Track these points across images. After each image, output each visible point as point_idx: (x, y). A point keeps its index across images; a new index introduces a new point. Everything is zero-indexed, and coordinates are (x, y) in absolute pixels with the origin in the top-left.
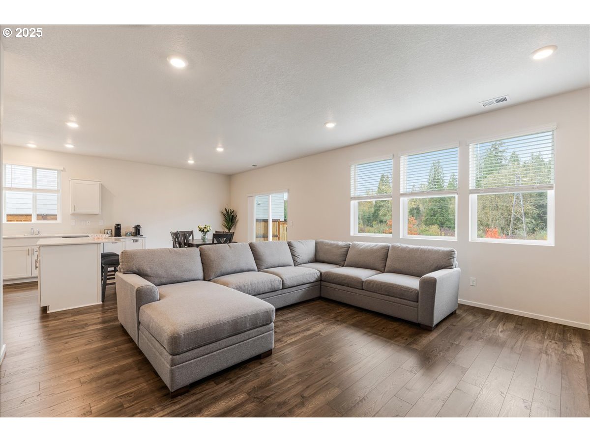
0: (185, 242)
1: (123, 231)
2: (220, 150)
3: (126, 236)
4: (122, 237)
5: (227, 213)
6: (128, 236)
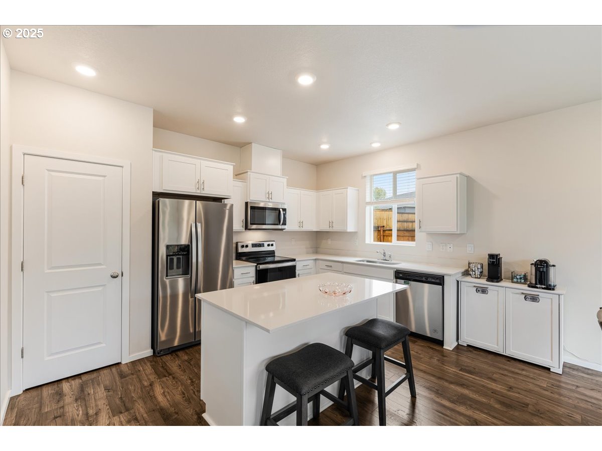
3: (512, 282)
6: (517, 282)
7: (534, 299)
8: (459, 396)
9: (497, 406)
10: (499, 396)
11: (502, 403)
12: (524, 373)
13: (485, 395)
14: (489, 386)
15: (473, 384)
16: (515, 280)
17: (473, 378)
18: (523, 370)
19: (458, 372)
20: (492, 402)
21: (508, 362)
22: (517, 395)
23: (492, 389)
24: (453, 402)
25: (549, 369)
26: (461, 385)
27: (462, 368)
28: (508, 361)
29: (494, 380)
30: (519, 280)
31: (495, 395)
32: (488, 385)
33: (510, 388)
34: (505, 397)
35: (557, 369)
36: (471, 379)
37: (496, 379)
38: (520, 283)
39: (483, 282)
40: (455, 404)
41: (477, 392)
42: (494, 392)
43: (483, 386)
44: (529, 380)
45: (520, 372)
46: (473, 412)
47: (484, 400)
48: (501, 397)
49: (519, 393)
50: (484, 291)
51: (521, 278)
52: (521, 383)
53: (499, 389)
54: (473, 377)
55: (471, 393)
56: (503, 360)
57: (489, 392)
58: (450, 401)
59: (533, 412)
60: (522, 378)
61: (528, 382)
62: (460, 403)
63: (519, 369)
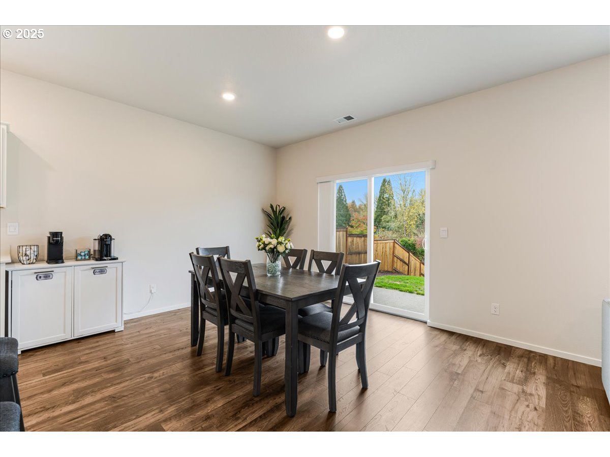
0: (210, 275)
1: (68, 248)
2: (229, 97)
3: (77, 260)
4: (67, 263)
5: (274, 212)
6: (81, 260)
7: (102, 271)
8: (73, 394)
9: (112, 375)
10: (105, 369)
11: (113, 371)
12: (100, 343)
13: (94, 376)
14: (89, 368)
15: (73, 377)
16: (79, 258)
17: (67, 373)
18: (98, 342)
19: (44, 378)
20: (106, 376)
21: (80, 344)
22: (114, 359)
23: (93, 368)
24: (74, 402)
25: (113, 331)
26: (63, 385)
27: (43, 373)
28: (78, 343)
29: (86, 362)
30: (83, 257)
31: (100, 370)
32: (86, 369)
33: (105, 358)
34: (109, 366)
35: (119, 327)
36: (66, 374)
37: (86, 360)
38: (85, 260)
39: (44, 266)
40: (79, 401)
41: (84, 379)
42: (97, 369)
43: (83, 372)
44: (108, 346)
45: (97, 344)
46: (101, 393)
47: (97, 380)
48: (107, 368)
49: (114, 357)
50: (47, 276)
51: (85, 255)
52: (108, 350)
53: (98, 365)
54: (65, 372)
55: (79, 383)
56: (74, 344)
57: (94, 372)
58: (70, 404)
59: (136, 361)
60: (104, 347)
61: (111, 347)
62: (82, 397)
63: (94, 343)
